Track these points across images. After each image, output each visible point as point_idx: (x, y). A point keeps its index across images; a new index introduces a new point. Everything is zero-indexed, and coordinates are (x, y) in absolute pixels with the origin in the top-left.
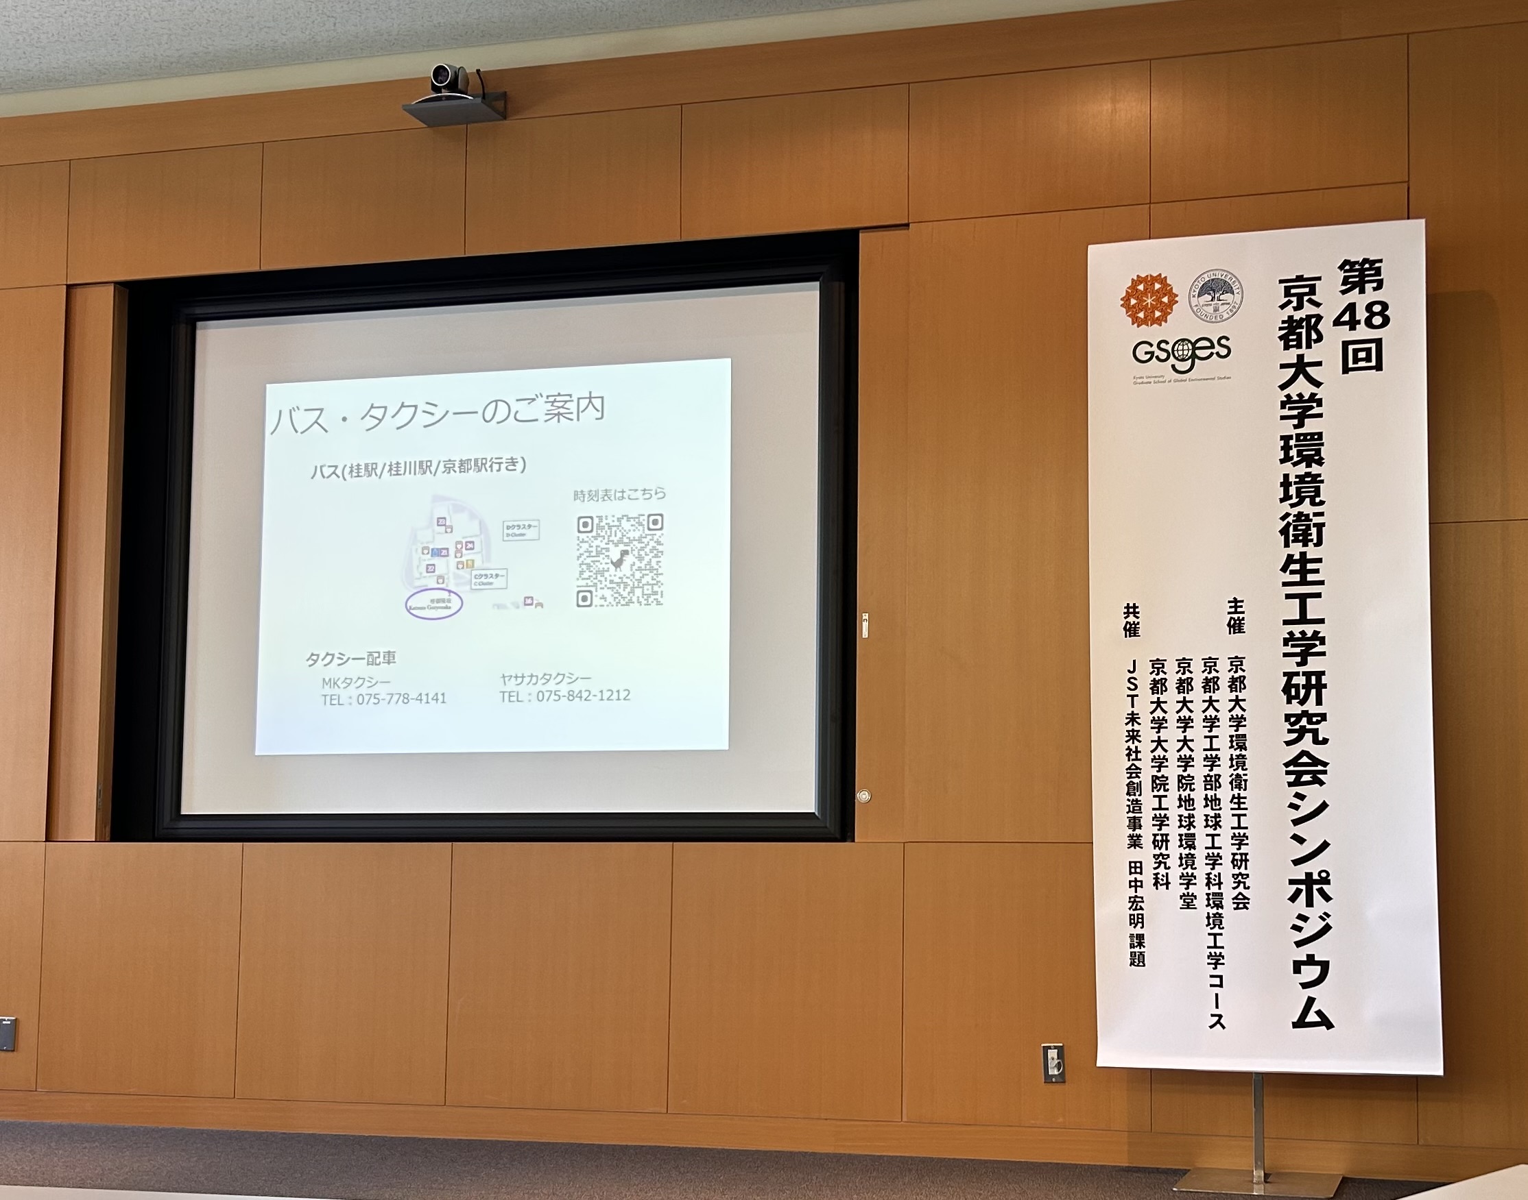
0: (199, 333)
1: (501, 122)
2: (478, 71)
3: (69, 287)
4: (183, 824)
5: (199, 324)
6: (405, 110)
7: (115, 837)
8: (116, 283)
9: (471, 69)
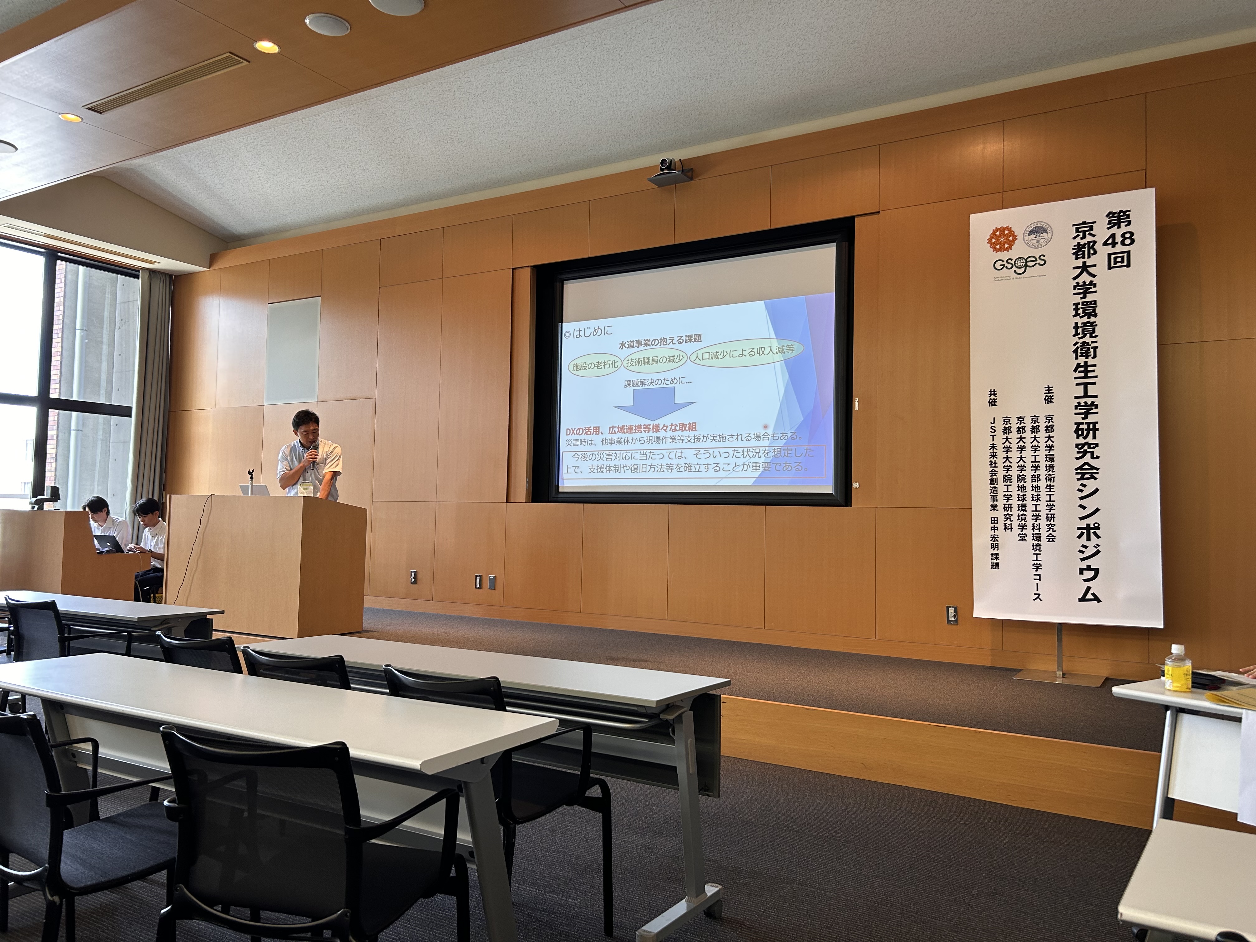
0: (565, 286)
1: (690, 182)
2: (680, 160)
3: (513, 269)
4: (560, 496)
5: (565, 282)
6: (650, 181)
7: (534, 501)
8: (531, 266)
9: (677, 159)
